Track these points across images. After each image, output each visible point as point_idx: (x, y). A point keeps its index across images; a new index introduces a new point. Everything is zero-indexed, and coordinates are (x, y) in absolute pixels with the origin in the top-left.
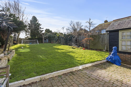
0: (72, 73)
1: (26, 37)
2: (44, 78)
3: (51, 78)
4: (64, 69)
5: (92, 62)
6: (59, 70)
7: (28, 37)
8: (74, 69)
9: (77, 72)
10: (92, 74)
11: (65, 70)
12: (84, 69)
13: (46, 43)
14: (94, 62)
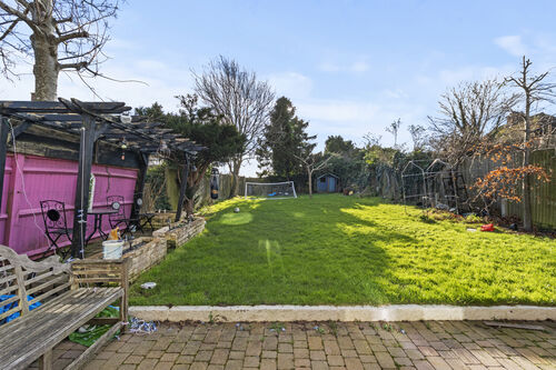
0: (333, 326)
1: (261, 171)
2: (224, 318)
3: (247, 323)
4: (304, 305)
5: (471, 302)
6: (282, 304)
7: (265, 172)
8: (350, 313)
9: (361, 329)
10: (425, 358)
11: (307, 308)
12: (404, 325)
13: (326, 191)
14: (489, 303)
